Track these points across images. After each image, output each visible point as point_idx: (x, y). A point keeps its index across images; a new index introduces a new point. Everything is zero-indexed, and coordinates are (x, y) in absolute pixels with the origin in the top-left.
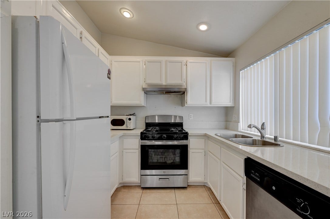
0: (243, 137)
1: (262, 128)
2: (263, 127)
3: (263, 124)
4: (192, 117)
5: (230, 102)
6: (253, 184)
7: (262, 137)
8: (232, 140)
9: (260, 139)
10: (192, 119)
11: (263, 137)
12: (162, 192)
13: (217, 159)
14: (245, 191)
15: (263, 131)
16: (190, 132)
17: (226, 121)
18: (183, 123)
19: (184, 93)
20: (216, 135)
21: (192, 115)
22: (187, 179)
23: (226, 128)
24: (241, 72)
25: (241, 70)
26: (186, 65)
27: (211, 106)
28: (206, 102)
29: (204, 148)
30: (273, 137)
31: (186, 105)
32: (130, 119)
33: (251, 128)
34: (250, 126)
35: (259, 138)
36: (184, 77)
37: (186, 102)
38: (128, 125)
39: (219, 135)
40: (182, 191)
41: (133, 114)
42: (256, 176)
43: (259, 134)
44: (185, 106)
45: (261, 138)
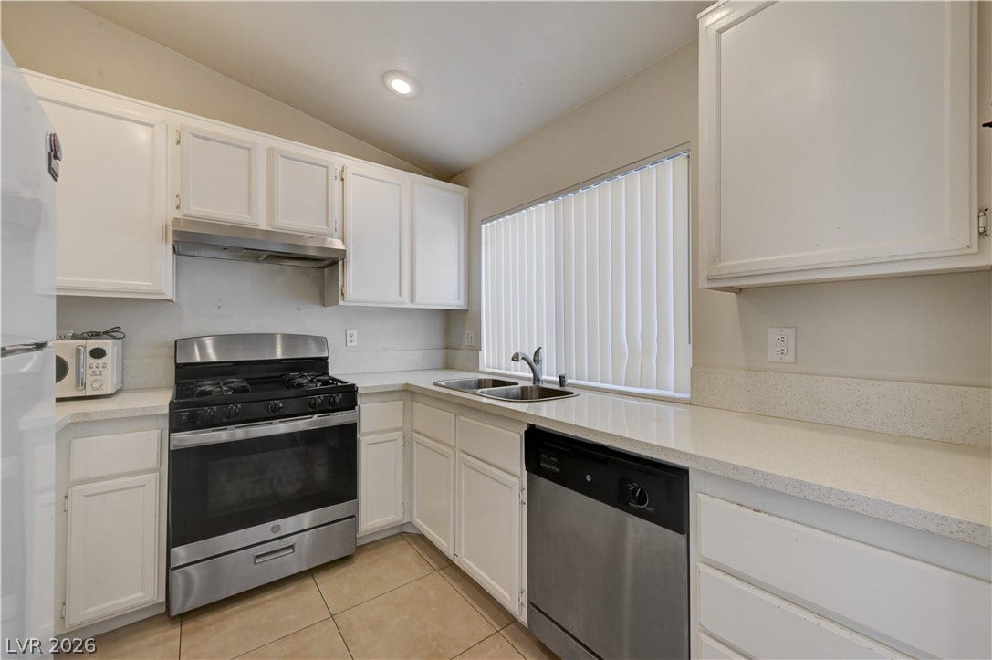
0: (497, 383)
1: (535, 361)
2: (537, 358)
3: (537, 353)
4: (355, 338)
5: (459, 298)
6: (544, 483)
7: (536, 379)
8: (482, 392)
9: (532, 385)
10: (355, 343)
11: (538, 380)
12: (269, 600)
13: (446, 449)
14: (525, 507)
15: (537, 367)
16: (362, 384)
17: (447, 348)
18: (327, 358)
19: (334, 263)
20: (436, 384)
21: (355, 332)
22: (355, 527)
23: (448, 365)
24: (483, 226)
25: (485, 221)
26: (343, 179)
27: (413, 306)
28: (400, 295)
29: (400, 425)
30: (558, 379)
31: (341, 303)
32: (98, 353)
33: (518, 361)
34: (516, 358)
35: (529, 384)
36: (336, 215)
37: (343, 294)
38: (89, 379)
39: (443, 384)
40: (341, 571)
41: (106, 333)
42: (551, 463)
43: (532, 375)
44: (337, 303)
45: (534, 383)
